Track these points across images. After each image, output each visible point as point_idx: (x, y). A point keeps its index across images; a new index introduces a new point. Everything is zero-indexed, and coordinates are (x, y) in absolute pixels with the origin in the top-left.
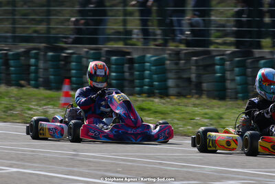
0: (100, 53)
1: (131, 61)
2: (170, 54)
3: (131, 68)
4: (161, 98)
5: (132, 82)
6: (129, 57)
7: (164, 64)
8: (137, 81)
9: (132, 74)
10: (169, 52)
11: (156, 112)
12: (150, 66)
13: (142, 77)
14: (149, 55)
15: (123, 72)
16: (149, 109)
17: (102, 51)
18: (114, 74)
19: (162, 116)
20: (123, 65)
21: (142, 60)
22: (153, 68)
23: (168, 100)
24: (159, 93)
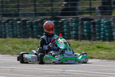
0: (78, 20)
1: (94, 23)
2: (113, 19)
3: (94, 27)
4: (109, 41)
5: (95, 34)
6: (93, 21)
7: (110, 24)
8: (97, 33)
9: (94, 30)
10: (113, 18)
11: (106, 49)
12: (103, 26)
13: (100, 31)
14: (103, 20)
15: (90, 29)
16: (102, 47)
17: (79, 19)
18: (85, 30)
19: (109, 50)
20: (90, 25)
21: (99, 23)
22: (105, 26)
23: (113, 42)
24: (109, 39)
